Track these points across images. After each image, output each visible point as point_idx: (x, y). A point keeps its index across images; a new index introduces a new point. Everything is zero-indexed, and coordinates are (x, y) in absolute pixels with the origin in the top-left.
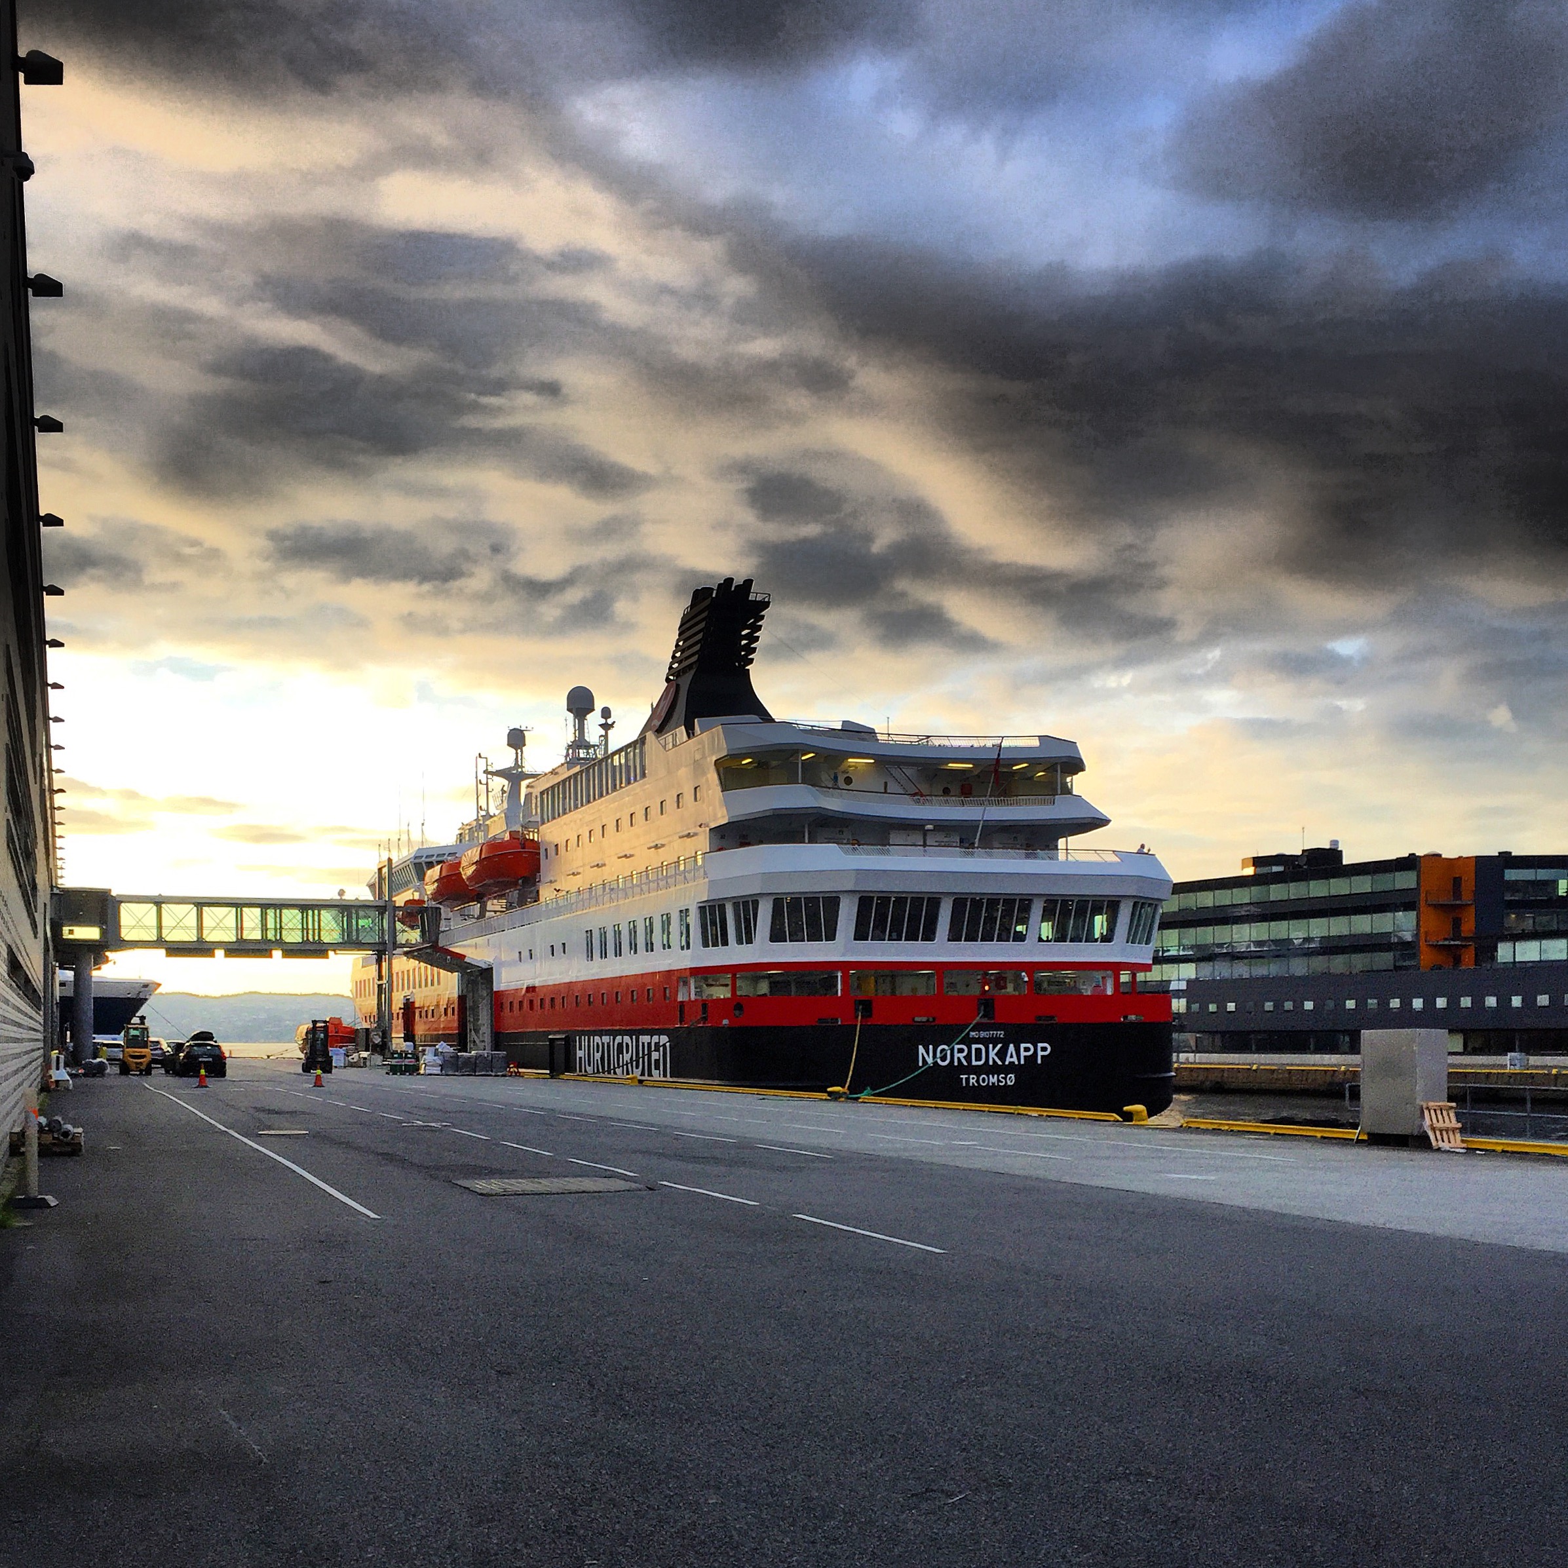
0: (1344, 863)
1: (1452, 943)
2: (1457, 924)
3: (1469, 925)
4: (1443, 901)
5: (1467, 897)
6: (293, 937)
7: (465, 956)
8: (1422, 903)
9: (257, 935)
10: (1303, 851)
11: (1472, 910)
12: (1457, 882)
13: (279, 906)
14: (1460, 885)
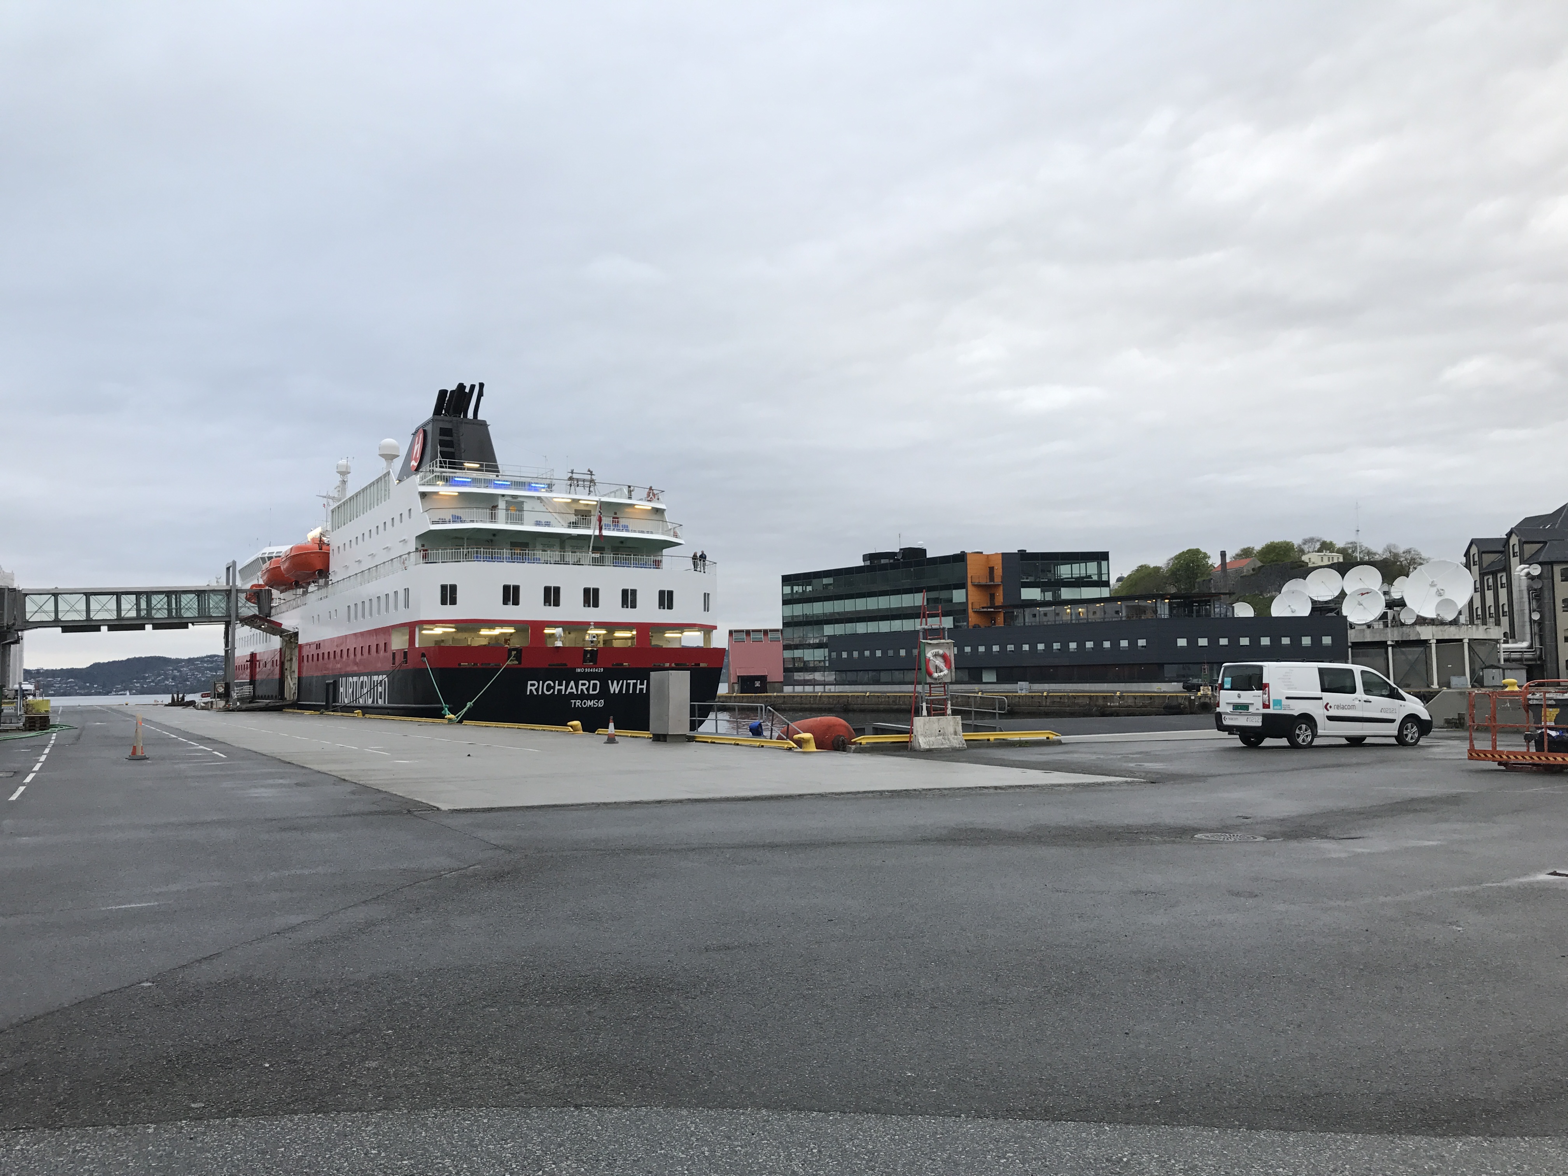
0: (928, 556)
1: (989, 610)
2: (992, 597)
3: (999, 599)
4: (983, 582)
5: (998, 580)
6: (161, 615)
7: (281, 624)
8: (969, 583)
9: (133, 614)
10: (901, 549)
11: (1001, 588)
12: (992, 569)
13: (149, 594)
14: (993, 571)
